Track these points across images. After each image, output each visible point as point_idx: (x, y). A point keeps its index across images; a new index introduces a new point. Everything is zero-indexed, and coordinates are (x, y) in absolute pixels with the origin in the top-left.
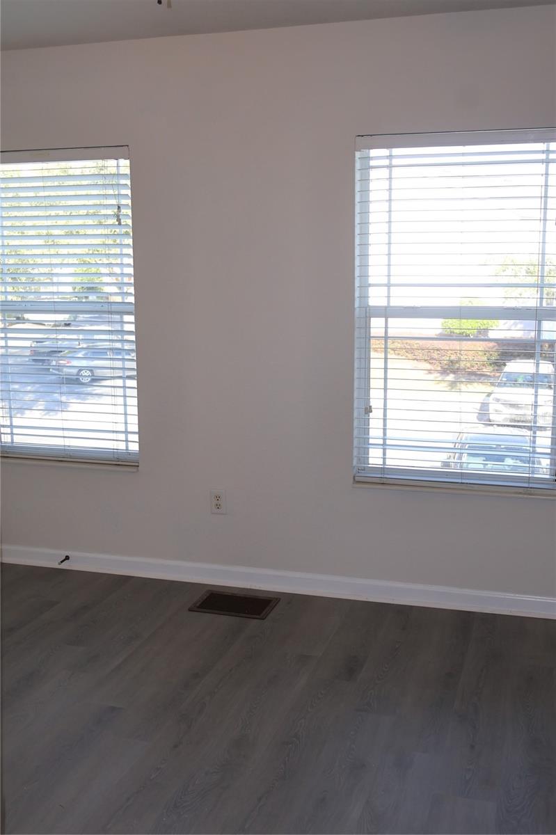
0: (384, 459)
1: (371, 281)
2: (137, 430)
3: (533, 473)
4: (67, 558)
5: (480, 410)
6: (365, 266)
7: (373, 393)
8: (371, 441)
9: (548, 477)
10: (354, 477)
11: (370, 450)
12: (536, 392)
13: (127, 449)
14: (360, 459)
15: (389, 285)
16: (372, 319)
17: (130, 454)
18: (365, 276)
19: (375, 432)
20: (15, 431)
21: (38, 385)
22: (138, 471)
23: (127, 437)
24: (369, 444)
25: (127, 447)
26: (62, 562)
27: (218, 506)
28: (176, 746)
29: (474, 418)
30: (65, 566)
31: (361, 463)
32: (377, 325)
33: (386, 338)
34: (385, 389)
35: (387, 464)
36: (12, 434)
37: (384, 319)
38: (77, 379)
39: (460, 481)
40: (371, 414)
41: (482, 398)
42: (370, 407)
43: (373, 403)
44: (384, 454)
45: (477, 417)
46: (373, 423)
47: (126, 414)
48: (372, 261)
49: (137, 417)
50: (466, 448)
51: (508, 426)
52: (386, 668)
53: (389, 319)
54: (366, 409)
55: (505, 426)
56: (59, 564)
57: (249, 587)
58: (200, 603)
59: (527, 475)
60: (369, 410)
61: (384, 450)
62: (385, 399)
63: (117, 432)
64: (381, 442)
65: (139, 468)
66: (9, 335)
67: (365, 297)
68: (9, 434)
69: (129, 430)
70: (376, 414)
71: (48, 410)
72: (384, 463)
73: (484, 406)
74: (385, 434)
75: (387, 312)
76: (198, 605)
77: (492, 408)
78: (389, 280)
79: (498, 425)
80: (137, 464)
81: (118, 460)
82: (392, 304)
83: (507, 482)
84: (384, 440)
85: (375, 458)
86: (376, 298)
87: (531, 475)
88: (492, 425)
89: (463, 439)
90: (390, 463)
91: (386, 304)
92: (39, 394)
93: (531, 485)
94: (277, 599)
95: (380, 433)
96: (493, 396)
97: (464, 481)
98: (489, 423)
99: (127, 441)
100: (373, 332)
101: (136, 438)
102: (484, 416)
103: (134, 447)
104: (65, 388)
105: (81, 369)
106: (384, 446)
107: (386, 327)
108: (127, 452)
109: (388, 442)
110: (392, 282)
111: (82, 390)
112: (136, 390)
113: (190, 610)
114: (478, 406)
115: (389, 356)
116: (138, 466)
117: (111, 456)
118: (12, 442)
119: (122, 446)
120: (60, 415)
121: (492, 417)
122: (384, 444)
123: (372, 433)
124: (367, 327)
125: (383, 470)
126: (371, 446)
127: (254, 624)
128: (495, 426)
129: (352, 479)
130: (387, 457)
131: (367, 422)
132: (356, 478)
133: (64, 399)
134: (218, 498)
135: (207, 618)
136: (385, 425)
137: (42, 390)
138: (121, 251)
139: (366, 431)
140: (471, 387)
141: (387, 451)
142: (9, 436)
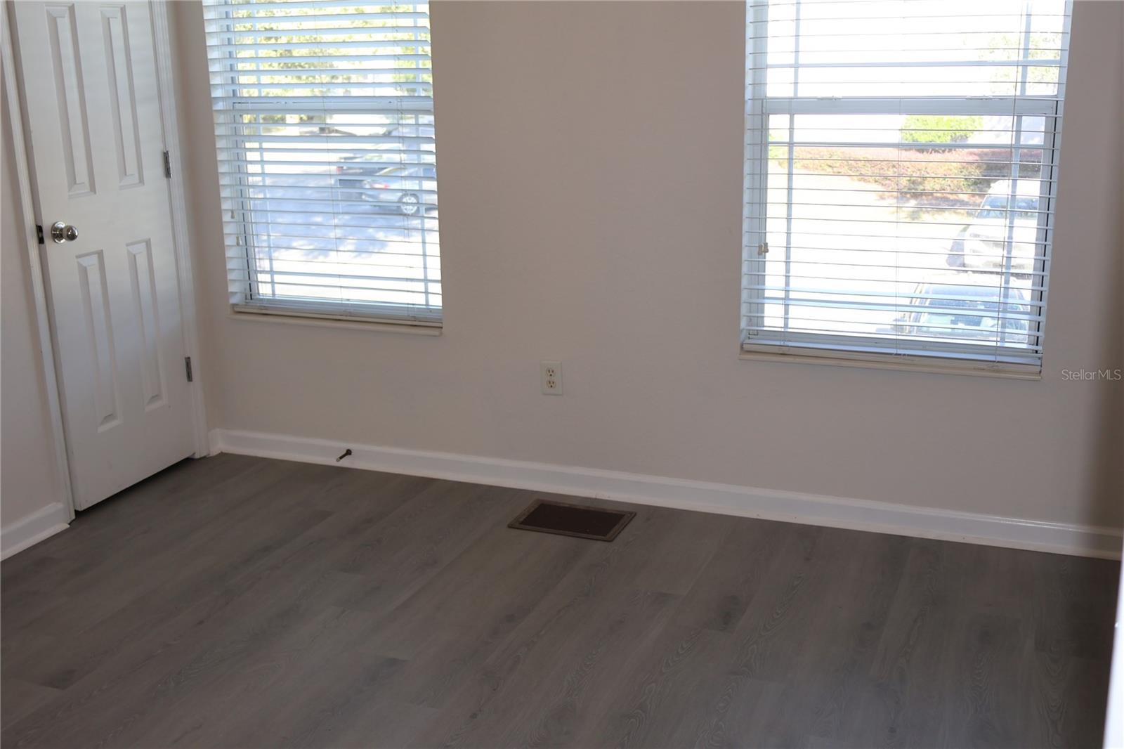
0: (786, 319)
1: (771, 59)
2: (439, 278)
3: (1003, 340)
4: (349, 452)
5: (951, 251)
6: (761, 38)
7: (771, 225)
8: (767, 294)
9: (1024, 346)
10: (742, 345)
11: (766, 305)
12: (1011, 222)
13: (427, 304)
14: (751, 319)
15: (796, 66)
16: (771, 116)
17: (431, 310)
18: (760, 53)
19: (773, 282)
20: (277, 278)
21: (347, 217)
22: (441, 334)
23: (426, 288)
24: (764, 298)
25: (427, 301)
26: (341, 458)
27: (551, 384)
28: (474, 716)
29: (942, 261)
30: (346, 463)
31: (752, 326)
32: (778, 125)
33: (791, 144)
34: (789, 219)
35: (789, 326)
36: (273, 282)
37: (788, 116)
38: (398, 207)
39: (894, 351)
40: (767, 254)
41: (954, 232)
42: (766, 245)
43: (770, 239)
44: (786, 312)
45: (947, 260)
46: (769, 268)
47: (424, 255)
48: (772, 29)
49: (439, 259)
50: (927, 304)
51: (992, 273)
52: (778, 614)
53: (797, 117)
54: (760, 247)
55: (985, 272)
56: (338, 461)
57: (594, 497)
58: (524, 517)
59: (994, 344)
60: (763, 249)
61: (787, 306)
62: (789, 234)
63: (412, 280)
64: (782, 294)
65: (443, 330)
66: (265, 145)
67: (759, 84)
68: (269, 283)
69: (429, 278)
70: (774, 255)
71: (359, 251)
72: (786, 325)
73: (958, 244)
74: (787, 284)
75: (793, 107)
76: (521, 520)
77: (969, 246)
78: (797, 58)
79: (974, 272)
80: (440, 325)
81: (415, 319)
82: (800, 95)
83: (965, 353)
84: (787, 291)
85: (773, 318)
86: (777, 86)
87: (999, 344)
88: (967, 271)
89: (923, 292)
90: (796, 325)
91: (791, 95)
92: (348, 229)
93: (999, 359)
94: (631, 513)
95: (781, 282)
96: (971, 230)
97: (900, 352)
98: (963, 268)
99: (427, 293)
100: (774, 136)
101: (437, 288)
102: (956, 260)
103: (436, 301)
104: (381, 221)
105: (406, 192)
106: (786, 301)
107: (791, 129)
108: (428, 309)
109: (792, 295)
110: (801, 61)
111: (406, 223)
112: (437, 221)
113: (510, 526)
114: (949, 244)
115: (795, 171)
116: (441, 328)
117: (405, 313)
118: (274, 294)
119: (419, 300)
120: (375, 258)
121: (967, 260)
122: (787, 298)
123: (769, 282)
124: (763, 129)
125: (784, 335)
126: (766, 301)
127: (595, 548)
128: (969, 272)
129: (739, 348)
130: (790, 316)
131: (761, 265)
132: (744, 346)
133: (381, 235)
134: (551, 372)
135: (532, 538)
136: (788, 270)
137: (352, 223)
138: (415, 22)
139: (760, 278)
140: (939, 217)
141: (791, 307)
142: (269, 286)
